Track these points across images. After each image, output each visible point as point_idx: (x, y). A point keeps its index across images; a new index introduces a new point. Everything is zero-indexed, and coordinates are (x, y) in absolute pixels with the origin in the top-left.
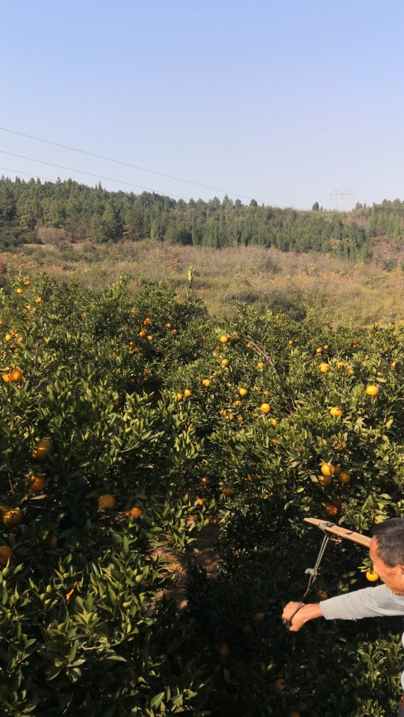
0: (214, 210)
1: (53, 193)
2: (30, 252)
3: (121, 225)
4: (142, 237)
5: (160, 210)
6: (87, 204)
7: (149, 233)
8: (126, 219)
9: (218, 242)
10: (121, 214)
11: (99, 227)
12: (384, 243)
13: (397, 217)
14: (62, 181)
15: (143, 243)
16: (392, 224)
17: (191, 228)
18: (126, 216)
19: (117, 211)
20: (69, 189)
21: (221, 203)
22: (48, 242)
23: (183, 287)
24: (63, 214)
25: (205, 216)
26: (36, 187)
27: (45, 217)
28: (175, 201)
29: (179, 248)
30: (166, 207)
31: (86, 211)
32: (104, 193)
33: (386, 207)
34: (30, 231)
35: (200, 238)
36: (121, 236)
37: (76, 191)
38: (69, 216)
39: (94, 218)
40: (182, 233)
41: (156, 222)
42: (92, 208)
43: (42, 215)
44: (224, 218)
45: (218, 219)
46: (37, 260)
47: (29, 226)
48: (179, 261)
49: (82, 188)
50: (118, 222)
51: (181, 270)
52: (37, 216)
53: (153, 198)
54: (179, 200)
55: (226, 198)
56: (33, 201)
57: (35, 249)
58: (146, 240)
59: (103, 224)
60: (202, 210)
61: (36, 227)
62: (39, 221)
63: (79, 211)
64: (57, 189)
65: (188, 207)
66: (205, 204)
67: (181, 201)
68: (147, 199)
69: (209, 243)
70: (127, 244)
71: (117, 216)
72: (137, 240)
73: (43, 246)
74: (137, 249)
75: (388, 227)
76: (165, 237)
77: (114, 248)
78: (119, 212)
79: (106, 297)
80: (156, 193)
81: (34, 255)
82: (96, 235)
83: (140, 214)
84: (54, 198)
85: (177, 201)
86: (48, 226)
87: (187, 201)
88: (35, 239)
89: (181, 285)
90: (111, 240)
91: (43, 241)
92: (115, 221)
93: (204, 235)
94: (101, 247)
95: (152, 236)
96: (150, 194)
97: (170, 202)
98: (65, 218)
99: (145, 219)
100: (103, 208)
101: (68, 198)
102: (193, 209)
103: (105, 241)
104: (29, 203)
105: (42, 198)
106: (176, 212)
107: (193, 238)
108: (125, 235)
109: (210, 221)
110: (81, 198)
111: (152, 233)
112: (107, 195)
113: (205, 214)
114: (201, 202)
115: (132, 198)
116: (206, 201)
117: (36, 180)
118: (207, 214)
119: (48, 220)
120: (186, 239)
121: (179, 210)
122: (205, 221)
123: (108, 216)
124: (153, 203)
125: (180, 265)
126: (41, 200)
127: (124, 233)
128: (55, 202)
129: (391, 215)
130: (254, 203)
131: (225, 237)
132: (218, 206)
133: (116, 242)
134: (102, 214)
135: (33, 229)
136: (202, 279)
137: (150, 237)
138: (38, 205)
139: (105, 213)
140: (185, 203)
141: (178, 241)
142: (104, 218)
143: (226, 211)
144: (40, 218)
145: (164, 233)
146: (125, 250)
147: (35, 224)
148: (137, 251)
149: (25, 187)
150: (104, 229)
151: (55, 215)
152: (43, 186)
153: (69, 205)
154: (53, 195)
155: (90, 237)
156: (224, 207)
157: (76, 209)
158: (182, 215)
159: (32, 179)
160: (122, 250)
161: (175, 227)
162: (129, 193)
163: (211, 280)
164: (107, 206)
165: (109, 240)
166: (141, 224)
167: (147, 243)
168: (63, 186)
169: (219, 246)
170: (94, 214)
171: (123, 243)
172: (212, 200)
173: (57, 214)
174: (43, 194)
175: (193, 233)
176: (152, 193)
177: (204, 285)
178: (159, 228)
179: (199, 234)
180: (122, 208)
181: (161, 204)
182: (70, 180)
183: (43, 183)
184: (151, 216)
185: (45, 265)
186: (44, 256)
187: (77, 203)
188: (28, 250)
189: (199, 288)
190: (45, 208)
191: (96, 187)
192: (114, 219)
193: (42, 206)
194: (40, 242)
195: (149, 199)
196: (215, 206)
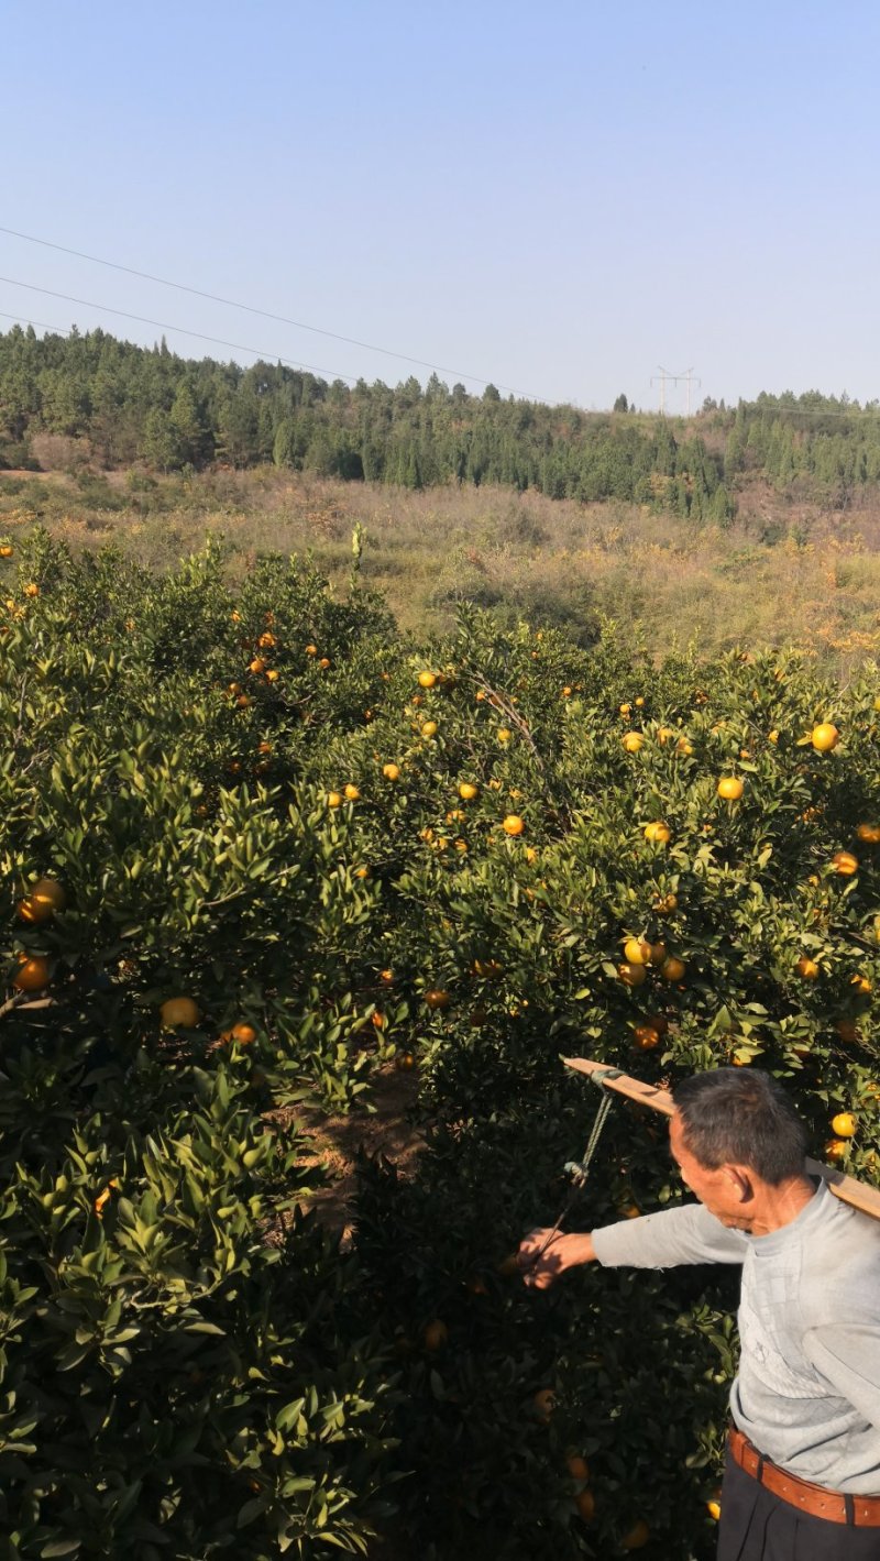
0: (409, 405)
1: (63, 359)
2: (15, 489)
3: (210, 434)
4: (255, 459)
5: (294, 403)
6: (137, 386)
7: (270, 451)
8: (220, 421)
9: (418, 475)
10: (210, 409)
11: (162, 436)
12: (761, 486)
13: (788, 430)
14: (83, 334)
15: (258, 472)
16: (776, 446)
17: (361, 443)
18: (221, 414)
19: (200, 402)
20: (96, 351)
21: (424, 389)
22: (53, 467)
23: (344, 572)
24: (86, 406)
25: (390, 418)
26: (26, 346)
27: (46, 413)
28: (325, 383)
29: (334, 487)
30: (306, 396)
31: (134, 401)
32: (172, 362)
33: (765, 409)
34: (13, 442)
35: (379, 466)
36: (212, 458)
37: (112, 355)
38: (97, 410)
39: (153, 416)
40: (340, 454)
41: (286, 429)
42: (147, 393)
43: (40, 408)
44: (430, 423)
45: (417, 426)
46: (29, 505)
47: (12, 430)
48: (334, 515)
49: (125, 350)
50: (203, 426)
51: (340, 534)
52: (29, 409)
53: (278, 376)
54: (335, 382)
55: (434, 379)
56: (20, 377)
57: (25, 482)
58: (265, 466)
59: (172, 431)
60: (384, 404)
61: (26, 434)
62: (34, 420)
63: (120, 401)
64: (70, 352)
65: (353, 397)
66: (390, 391)
67: (339, 385)
68: (266, 378)
69: (399, 476)
70: (224, 476)
71: (201, 413)
72: (245, 467)
73: (43, 477)
74: (246, 488)
75: (770, 451)
76: (305, 461)
77: (197, 482)
78: (206, 404)
79: (177, 585)
80: (284, 365)
81: (23, 495)
82: (158, 454)
83: (250, 410)
84: (65, 371)
85: (330, 383)
86: (52, 432)
87: (352, 385)
88: (26, 459)
89: (341, 567)
90: (188, 465)
91: (42, 465)
92: (196, 425)
93: (388, 459)
94: (169, 481)
95: (277, 459)
96: (271, 368)
97: (315, 384)
98: (89, 414)
99: (262, 421)
100: (171, 395)
101: (94, 371)
102: (365, 403)
103: (176, 467)
104: (11, 381)
105: (38, 370)
106: (327, 407)
107: (364, 464)
108: (219, 455)
109: (401, 428)
110: (124, 372)
111: (277, 452)
112: (179, 367)
113: (389, 414)
114: (381, 388)
115: (232, 374)
116: (392, 385)
117: (25, 329)
118: (394, 413)
119: (52, 418)
120: (349, 467)
121: (334, 403)
122: (390, 428)
123: (182, 413)
124: (280, 388)
125: (338, 522)
126: (38, 373)
127: (217, 451)
128: (66, 379)
129: (776, 425)
130: (492, 392)
131: (433, 466)
132: (418, 397)
133: (199, 470)
134: (168, 408)
135: (21, 437)
136: (385, 555)
137: (273, 460)
138: (31, 386)
139: (176, 405)
140: (347, 389)
141: (333, 470)
142: (173, 416)
143: (433, 407)
144: (35, 413)
145: (302, 452)
146: (219, 486)
147: (25, 428)
148: (245, 490)
150: (174, 441)
151: (67, 409)
152: (41, 344)
153: (97, 387)
154: (63, 365)
155: (144, 457)
156: (429, 399)
157: (112, 395)
158: (341, 415)
159: (17, 328)
160: (214, 488)
161: (326, 441)
162: (228, 363)
163: (403, 557)
164: (180, 391)
165: (184, 464)
166: (254, 431)
167: (267, 473)
168: (83, 345)
169: (419, 485)
170: (153, 409)
171: (214, 472)
172: (404, 383)
173: (71, 405)
174: (42, 362)
175: (363, 453)
176: (276, 365)
177: (387, 568)
178: (292, 440)
179: (378, 455)
180: (212, 395)
181: (297, 389)
182: (99, 332)
183: (40, 336)
184: (274, 416)
185: (47, 517)
186: (45, 497)
187: (114, 383)
188: (9, 483)
189: (378, 573)
190: (46, 393)
191: (156, 349)
192: (194, 419)
193: (39, 386)
194: (35, 467)
195: (270, 378)
196: (410, 398)
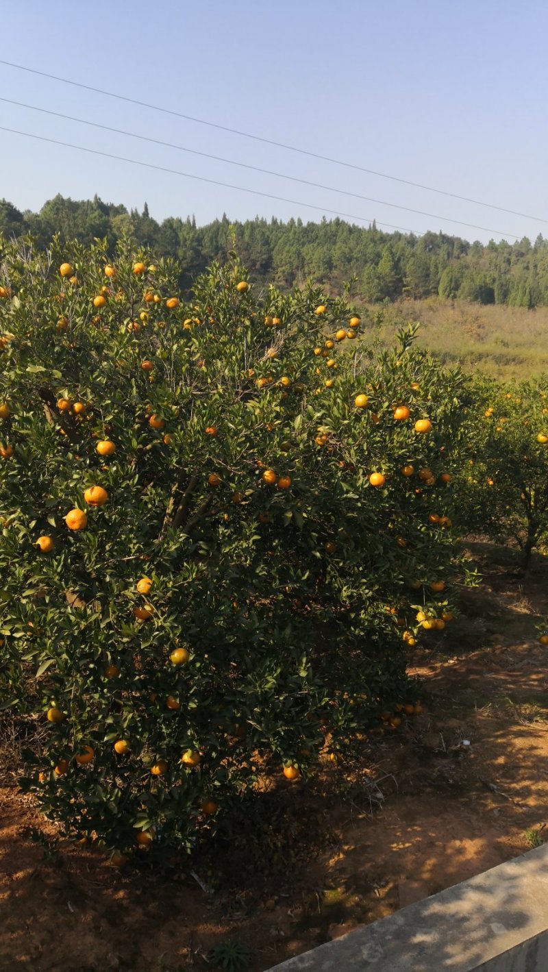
0: (522, 255)
1: (317, 238)
3: (401, 278)
4: (427, 293)
5: (448, 257)
6: (359, 251)
7: (436, 288)
8: (407, 270)
9: (530, 300)
10: (402, 263)
11: (373, 281)
14: (328, 222)
15: (429, 301)
17: (494, 280)
18: (408, 266)
19: (396, 259)
20: (335, 231)
21: (533, 244)
23: (486, 362)
24: (329, 265)
25: (509, 264)
26: (297, 230)
27: (306, 270)
28: (468, 244)
29: (477, 309)
30: (456, 252)
31: (357, 260)
32: (378, 236)
35: (505, 294)
36: (401, 293)
37: (345, 233)
38: (336, 267)
39: (368, 269)
40: (481, 288)
41: (448, 273)
42: (365, 255)
43: (303, 267)
44: (536, 266)
45: (527, 268)
47: (286, 281)
48: (479, 327)
49: (353, 230)
50: (396, 274)
51: (482, 339)
52: (297, 268)
53: (439, 240)
54: (475, 243)
55: (540, 238)
56: (294, 249)
58: (433, 297)
59: (378, 278)
60: (506, 255)
61: (294, 283)
62: (299, 275)
63: (349, 260)
64: (322, 233)
65: (485, 251)
66: (510, 247)
67: (477, 244)
68: (432, 242)
69: (518, 301)
70: (408, 304)
71: (396, 266)
72: (420, 298)
74: (420, 312)
76: (458, 293)
77: (391, 309)
78: (399, 260)
80: (443, 233)
82: (369, 292)
83: (426, 263)
84: (318, 244)
85: (471, 243)
87: (485, 243)
89: (483, 360)
90: (387, 298)
92: (393, 273)
93: (512, 291)
94: (375, 309)
95: (440, 292)
96: (435, 236)
97: (462, 245)
98: (331, 269)
99: (432, 269)
100: (379, 256)
101: (335, 243)
102: (494, 254)
103: (379, 300)
104: (288, 252)
105: (303, 244)
106: (469, 258)
107: (496, 294)
108: (405, 291)
109: (516, 271)
110: (352, 243)
111: (441, 288)
112: (384, 239)
113: (509, 261)
114: (504, 244)
115: (412, 241)
116: (511, 242)
117: (296, 221)
118: (512, 261)
119: (310, 273)
120: (486, 296)
121: (473, 256)
122: (509, 270)
123: (385, 266)
124: (440, 248)
125: (480, 331)
126: (303, 246)
127: (404, 289)
128: (320, 250)
131: (540, 294)
132: (529, 250)
133: (393, 301)
134: (377, 264)
136: (512, 351)
137: (437, 293)
138: (299, 254)
139: (382, 262)
140: (482, 246)
141: (476, 298)
142: (379, 269)
143: (539, 256)
144: (300, 270)
145: (457, 288)
146: (405, 312)
147: (294, 279)
149: (284, 230)
150: (379, 284)
151: (319, 267)
152: (305, 229)
153: (336, 253)
154: (317, 241)
155: (361, 294)
156: (536, 251)
157: (345, 257)
158: (477, 263)
159: (292, 220)
160: (401, 311)
161: (473, 280)
162: (409, 234)
163: (524, 353)
164: (385, 253)
165: (384, 298)
166: (427, 276)
167: (434, 301)
168: (328, 228)
169: (531, 306)
170: (368, 265)
171: (401, 302)
172: (519, 241)
173: (321, 265)
174: (305, 239)
175: (496, 287)
176: (438, 233)
177: (514, 360)
178: (451, 281)
179: (504, 288)
180: (403, 255)
181: (450, 248)
182: (338, 220)
183: (305, 224)
184: (440, 266)
187: (347, 250)
189: (507, 363)
190: (307, 258)
191: (370, 228)
192: (392, 270)
193: (304, 254)
195: (434, 242)
196: (523, 250)
